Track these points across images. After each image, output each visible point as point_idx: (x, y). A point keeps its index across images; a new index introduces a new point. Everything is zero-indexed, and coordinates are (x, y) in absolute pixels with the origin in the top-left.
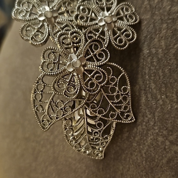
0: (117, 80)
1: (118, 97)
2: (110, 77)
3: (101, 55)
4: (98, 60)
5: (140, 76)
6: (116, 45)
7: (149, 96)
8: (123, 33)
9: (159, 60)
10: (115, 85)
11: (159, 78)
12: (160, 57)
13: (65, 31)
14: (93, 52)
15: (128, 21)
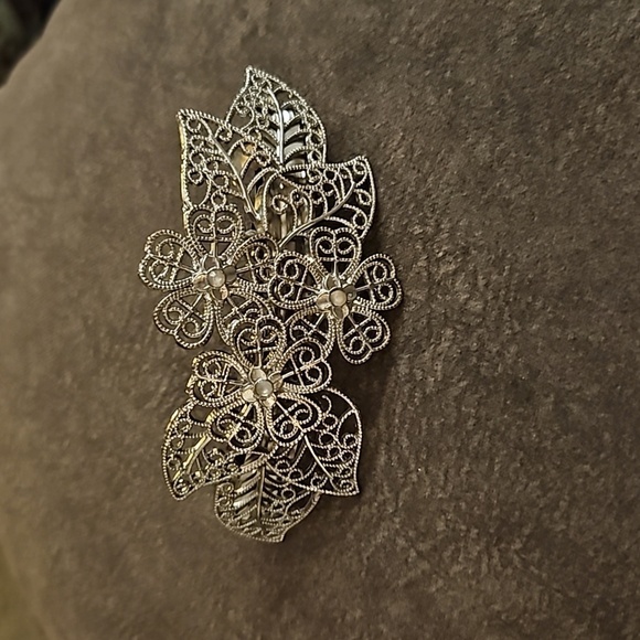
0: (338, 422)
1: (334, 451)
2: (327, 415)
3: (313, 373)
4: (307, 382)
5: (382, 413)
6: (347, 353)
7: (395, 457)
8: (363, 328)
9: (426, 398)
10: (334, 431)
11: (420, 433)
12: (428, 391)
13: (248, 317)
14: (299, 365)
15: (379, 300)
